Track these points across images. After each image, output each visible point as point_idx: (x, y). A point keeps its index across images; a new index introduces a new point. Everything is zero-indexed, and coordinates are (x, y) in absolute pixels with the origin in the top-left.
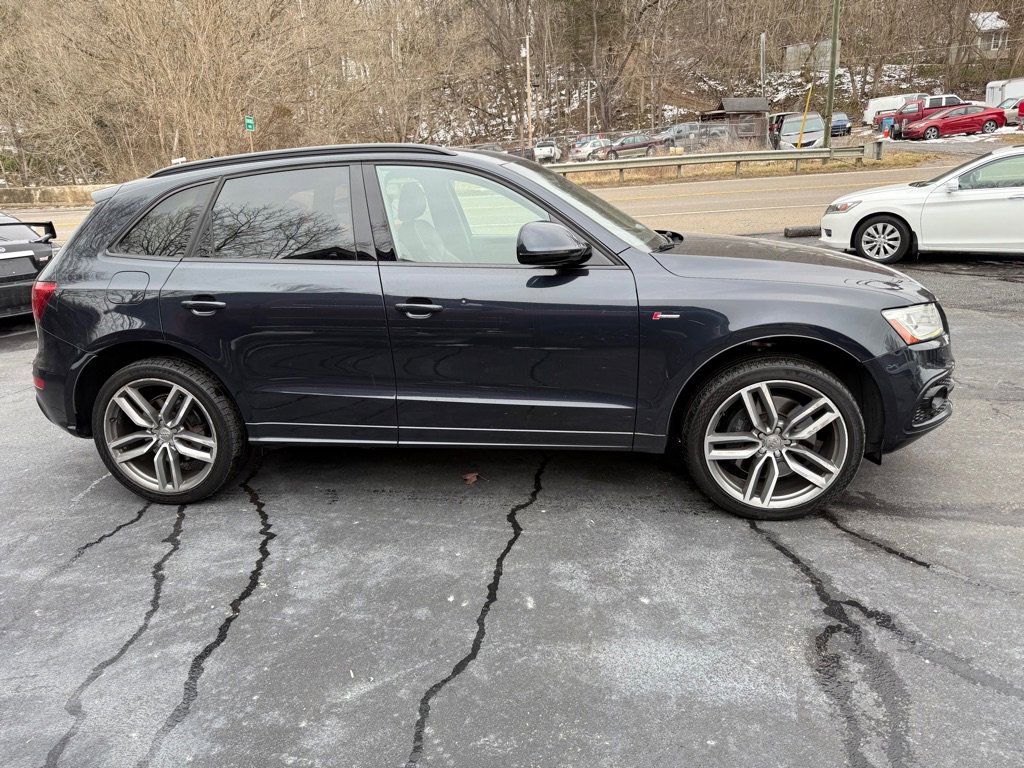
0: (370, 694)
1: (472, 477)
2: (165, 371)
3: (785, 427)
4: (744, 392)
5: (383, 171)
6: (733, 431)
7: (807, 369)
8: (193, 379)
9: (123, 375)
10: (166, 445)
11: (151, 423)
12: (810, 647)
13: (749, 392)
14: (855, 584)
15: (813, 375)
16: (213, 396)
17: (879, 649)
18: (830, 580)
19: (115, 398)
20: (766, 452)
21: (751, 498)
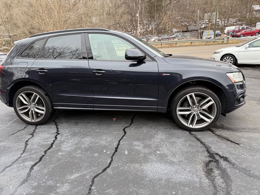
0: (78, 177)
1: (114, 119)
2: (32, 89)
3: (199, 105)
4: (188, 96)
5: (90, 35)
6: (185, 106)
7: (205, 89)
8: (39, 91)
9: (21, 90)
10: (32, 109)
11: (28, 103)
12: (204, 166)
13: (189, 96)
14: (218, 149)
15: (207, 91)
16: (44, 96)
17: (224, 167)
18: (210, 147)
19: (19, 96)
20: (194, 112)
21: (189, 125)
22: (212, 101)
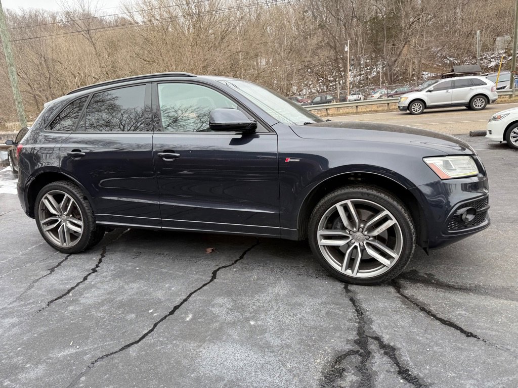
0: (71, 355)
1: (209, 250)
2: (62, 187)
3: (364, 227)
4: (338, 206)
5: (161, 86)
6: (335, 229)
7: (374, 192)
8: (74, 191)
9: (46, 188)
10: (64, 224)
11: (58, 212)
12: (330, 362)
13: (341, 205)
15: (378, 197)
16: (82, 200)
19: (43, 199)
20: (354, 243)
21: (346, 270)
22: (391, 219)
